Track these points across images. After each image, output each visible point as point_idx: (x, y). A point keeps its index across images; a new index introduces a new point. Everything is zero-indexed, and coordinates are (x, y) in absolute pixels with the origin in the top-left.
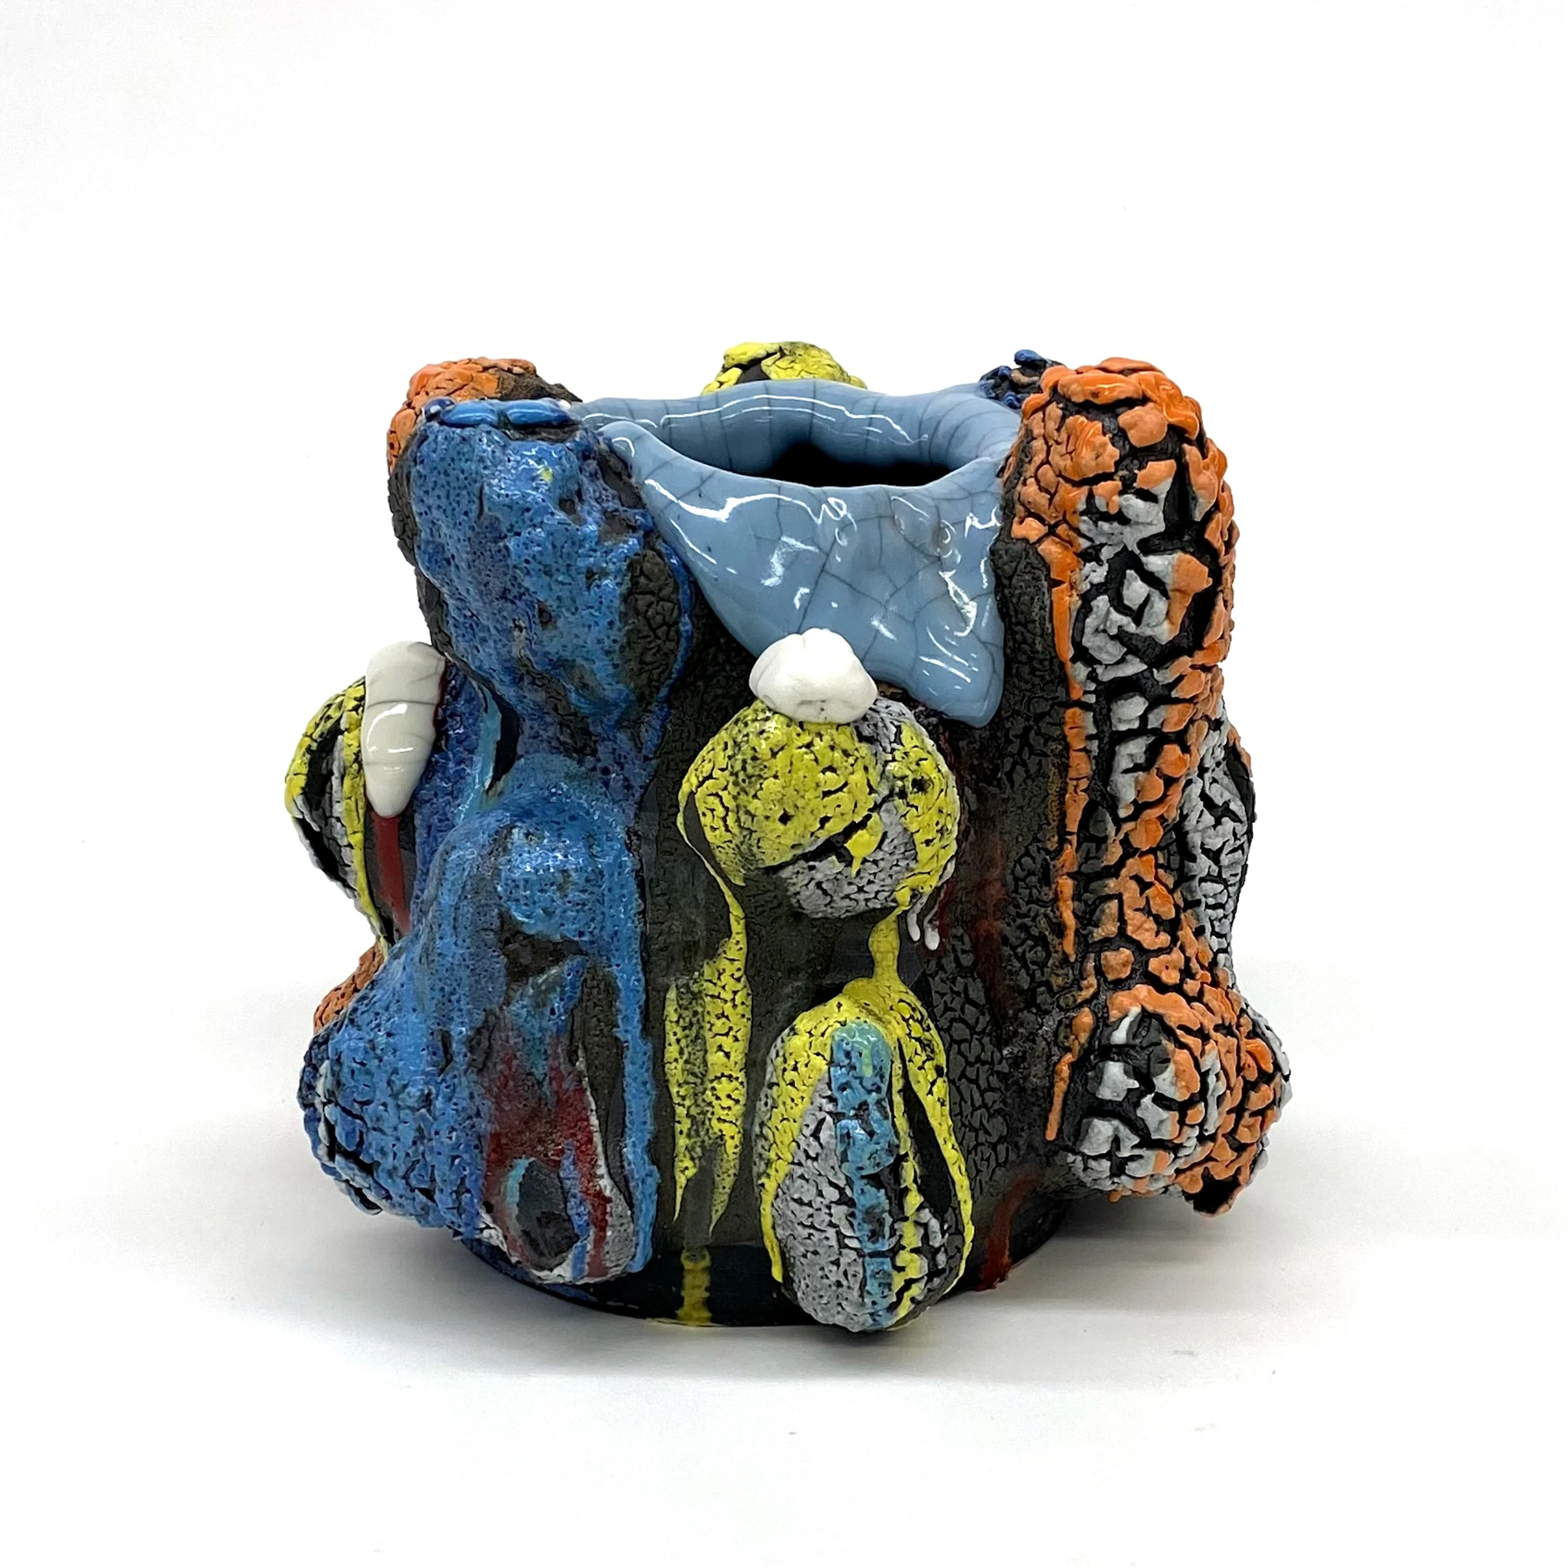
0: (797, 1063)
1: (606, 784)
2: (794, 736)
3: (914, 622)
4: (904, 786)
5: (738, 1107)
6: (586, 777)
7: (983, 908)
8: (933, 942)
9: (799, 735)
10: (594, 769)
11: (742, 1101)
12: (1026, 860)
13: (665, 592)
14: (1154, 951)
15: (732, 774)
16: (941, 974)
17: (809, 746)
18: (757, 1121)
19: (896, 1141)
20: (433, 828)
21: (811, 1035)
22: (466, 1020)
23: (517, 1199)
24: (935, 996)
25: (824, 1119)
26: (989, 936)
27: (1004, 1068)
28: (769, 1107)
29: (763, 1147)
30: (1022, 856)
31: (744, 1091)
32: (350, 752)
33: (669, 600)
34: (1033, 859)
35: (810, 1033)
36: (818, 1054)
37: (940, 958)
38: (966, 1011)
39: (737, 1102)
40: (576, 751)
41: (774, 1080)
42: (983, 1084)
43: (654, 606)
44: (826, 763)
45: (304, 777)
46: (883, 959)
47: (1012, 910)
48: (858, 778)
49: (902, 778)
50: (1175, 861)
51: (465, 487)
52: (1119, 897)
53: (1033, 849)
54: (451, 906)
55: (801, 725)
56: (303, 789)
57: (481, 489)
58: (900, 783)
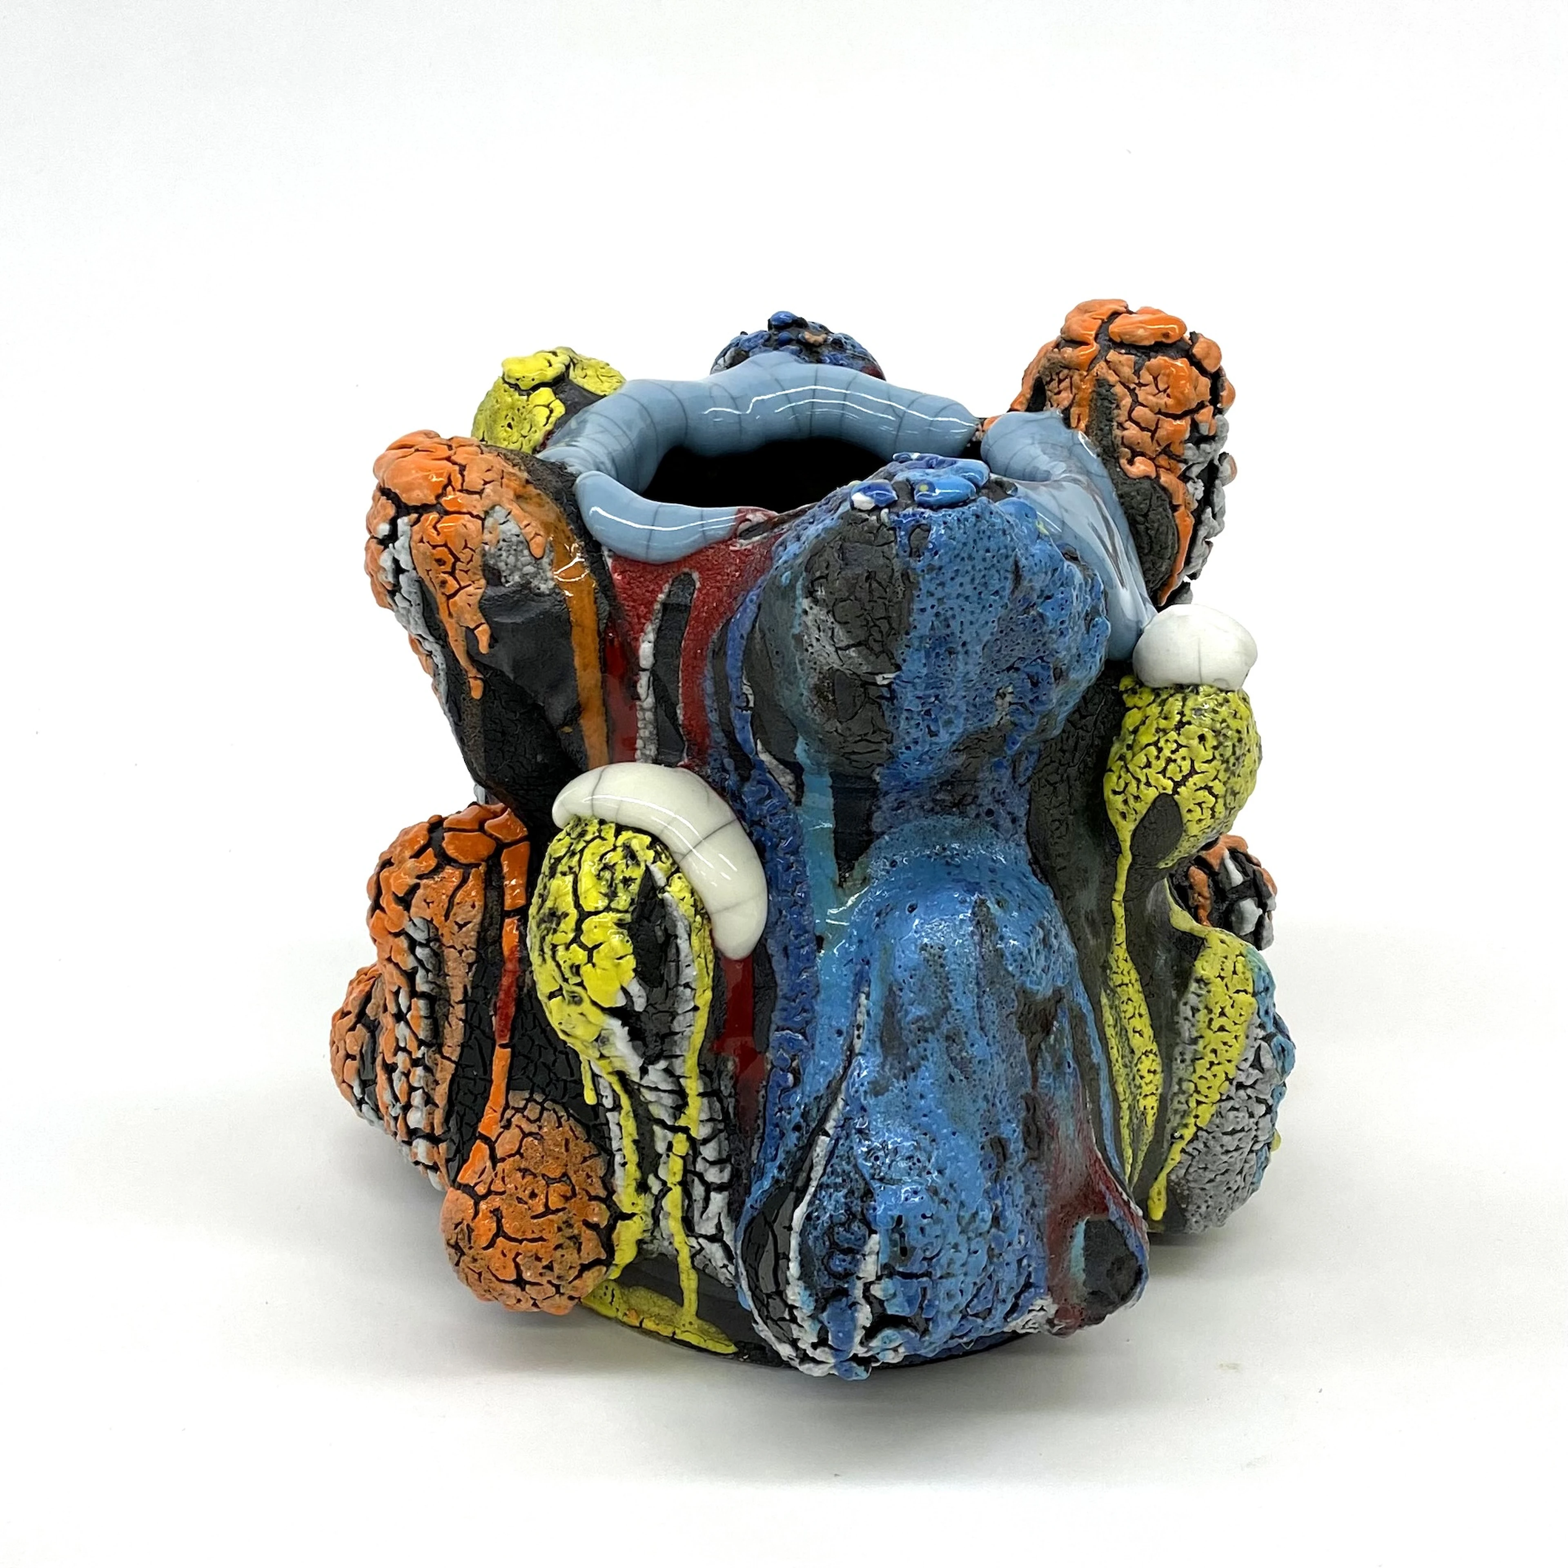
0: (1222, 1008)
1: (996, 826)
5: (1158, 1076)
6: (972, 826)
10: (978, 816)
11: (1159, 1069)
15: (1223, 762)
18: (1175, 1080)
20: (791, 948)
21: (1222, 978)
22: (1013, 1115)
23: (1082, 1265)
25: (1259, 1047)
28: (1188, 1062)
29: (1179, 1102)
31: (1158, 1060)
32: (686, 907)
35: (1219, 976)
36: (1238, 992)
39: (1154, 1072)
40: (955, 805)
41: (1195, 1034)
45: (632, 957)
51: (993, 566)
54: (973, 1008)
56: (635, 970)
57: (1016, 563)
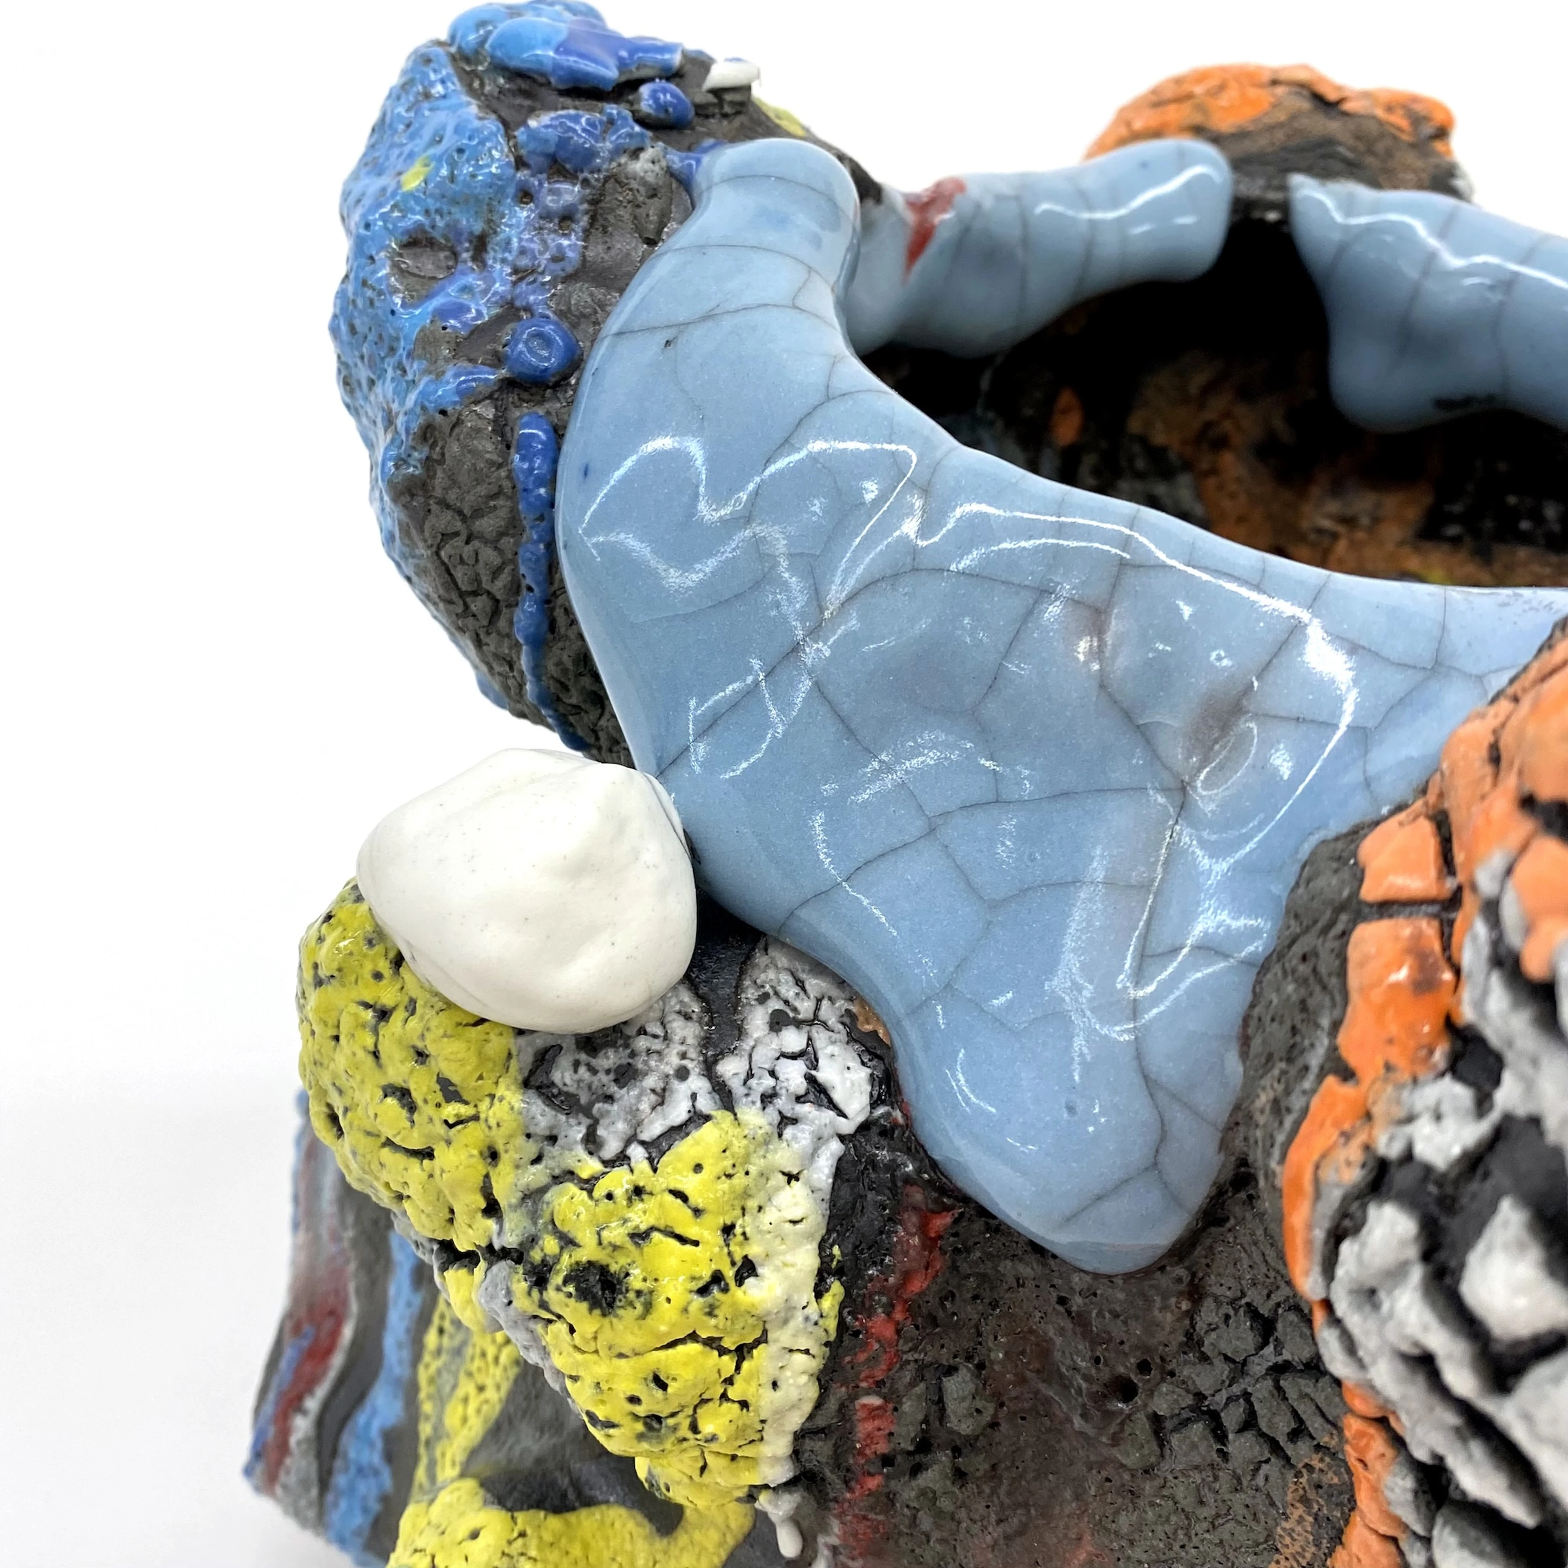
2: (368, 968)
3: (994, 906)
4: (557, 1259)
9: (378, 976)
13: (487, 525)
17: (384, 1014)
33: (495, 544)
49: (568, 1242)
55: (398, 964)
58: (550, 1245)
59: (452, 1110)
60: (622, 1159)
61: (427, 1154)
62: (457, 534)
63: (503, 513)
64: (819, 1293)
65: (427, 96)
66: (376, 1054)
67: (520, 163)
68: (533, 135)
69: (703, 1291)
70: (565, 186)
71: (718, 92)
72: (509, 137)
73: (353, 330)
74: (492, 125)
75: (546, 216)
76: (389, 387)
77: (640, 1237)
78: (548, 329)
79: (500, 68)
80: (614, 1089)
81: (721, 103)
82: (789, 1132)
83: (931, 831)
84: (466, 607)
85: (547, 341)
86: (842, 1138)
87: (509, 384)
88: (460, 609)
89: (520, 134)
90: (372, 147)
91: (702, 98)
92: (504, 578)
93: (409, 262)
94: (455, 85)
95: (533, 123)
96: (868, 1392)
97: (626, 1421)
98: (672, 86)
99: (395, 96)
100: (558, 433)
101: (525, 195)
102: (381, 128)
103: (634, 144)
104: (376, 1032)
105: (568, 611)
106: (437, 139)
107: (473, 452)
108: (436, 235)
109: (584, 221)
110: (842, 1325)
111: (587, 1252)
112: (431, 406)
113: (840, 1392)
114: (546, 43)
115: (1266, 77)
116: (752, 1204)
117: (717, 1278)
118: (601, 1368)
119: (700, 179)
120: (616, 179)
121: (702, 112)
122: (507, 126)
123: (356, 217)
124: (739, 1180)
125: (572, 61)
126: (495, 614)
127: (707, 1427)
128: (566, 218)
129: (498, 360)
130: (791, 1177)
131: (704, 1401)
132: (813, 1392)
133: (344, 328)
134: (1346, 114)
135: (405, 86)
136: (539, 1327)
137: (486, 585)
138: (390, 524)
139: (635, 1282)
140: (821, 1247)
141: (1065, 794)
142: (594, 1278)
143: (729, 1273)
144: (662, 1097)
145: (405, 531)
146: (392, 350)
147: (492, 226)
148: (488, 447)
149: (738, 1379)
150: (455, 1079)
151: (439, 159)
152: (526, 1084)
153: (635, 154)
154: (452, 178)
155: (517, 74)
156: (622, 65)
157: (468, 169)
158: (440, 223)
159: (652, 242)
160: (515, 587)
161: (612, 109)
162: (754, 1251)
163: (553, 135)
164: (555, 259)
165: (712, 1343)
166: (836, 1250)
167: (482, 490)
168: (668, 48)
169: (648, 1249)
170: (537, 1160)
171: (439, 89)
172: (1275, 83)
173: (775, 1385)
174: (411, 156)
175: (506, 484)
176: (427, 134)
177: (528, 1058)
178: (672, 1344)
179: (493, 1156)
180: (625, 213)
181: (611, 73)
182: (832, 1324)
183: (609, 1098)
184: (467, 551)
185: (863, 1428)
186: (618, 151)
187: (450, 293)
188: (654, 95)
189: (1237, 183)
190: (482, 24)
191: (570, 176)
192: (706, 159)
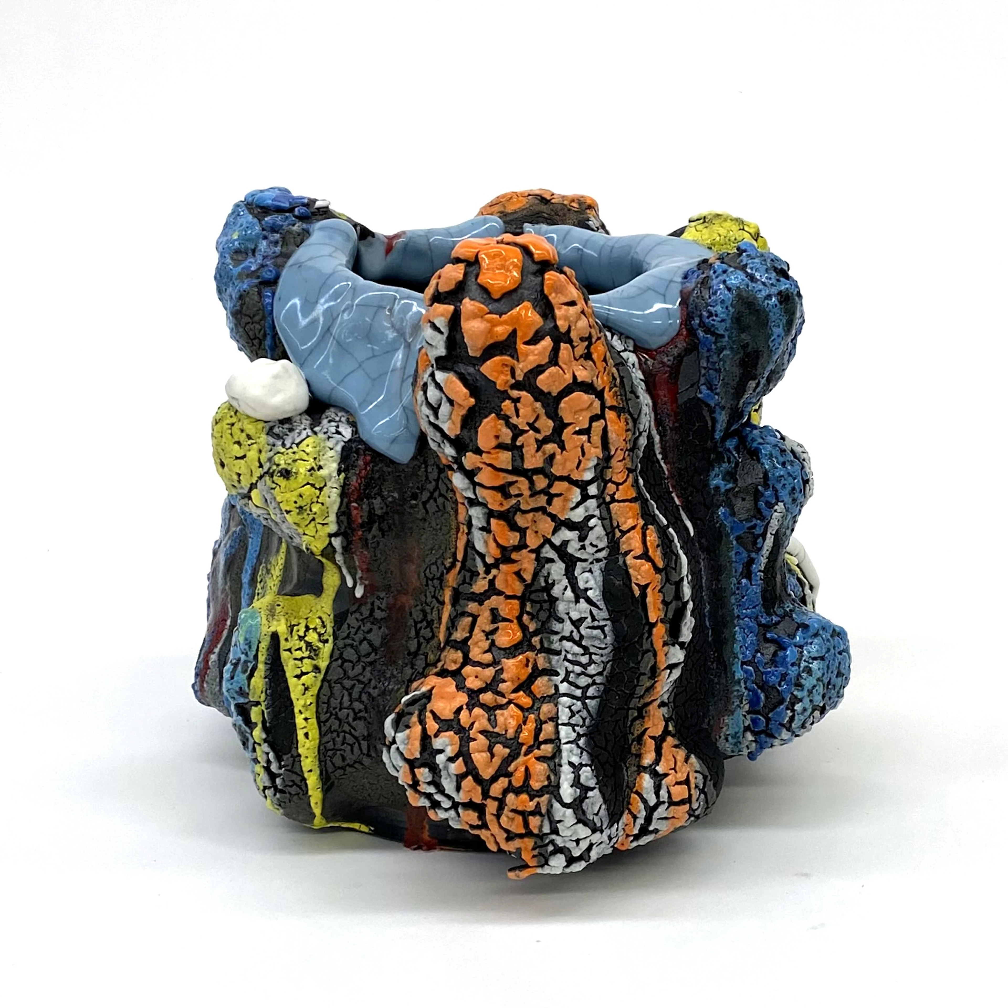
2: (228, 416)
3: (374, 380)
7: (405, 587)
8: (359, 592)
9: (231, 417)
12: (434, 568)
13: (257, 318)
14: (475, 662)
16: (358, 615)
19: (247, 690)
24: (345, 626)
26: (402, 608)
27: (375, 693)
30: (433, 564)
33: (259, 323)
34: (438, 568)
37: (360, 605)
38: (363, 645)
42: (355, 695)
43: (250, 325)
44: (236, 439)
46: (327, 590)
47: (423, 599)
48: (252, 454)
49: (278, 466)
50: (543, 616)
52: (475, 618)
53: (439, 562)
55: (236, 412)
59: (250, 442)
60: (291, 447)
61: (244, 457)
62: (249, 323)
63: (261, 314)
64: (339, 475)
65: (239, 215)
66: (231, 434)
67: (263, 230)
68: (267, 222)
69: (309, 471)
70: (275, 235)
71: (318, 209)
72: (260, 223)
73: (221, 276)
74: (256, 220)
75: (271, 242)
76: (231, 289)
77: (295, 461)
78: (271, 269)
79: (258, 206)
80: (288, 433)
81: (319, 211)
82: (330, 439)
83: (360, 366)
84: (253, 343)
85: (271, 271)
86: (345, 442)
87: (261, 283)
88: (251, 345)
89: (263, 222)
90: (224, 230)
91: (313, 210)
92: (262, 332)
93: (235, 257)
94: (246, 211)
95: (266, 219)
96: (353, 502)
97: (295, 510)
98: (305, 208)
99: (230, 216)
100: (274, 294)
101: (265, 238)
102: (226, 225)
103: (293, 222)
104: (231, 429)
105: (279, 339)
106: (241, 226)
107: (253, 300)
108: (243, 250)
109: (280, 243)
110: (344, 482)
111: (283, 466)
112: (241, 290)
113: (346, 500)
114: (270, 199)
115: (526, 194)
116: (321, 454)
117: (312, 469)
118: (288, 495)
119: (311, 230)
120: (290, 232)
121: (313, 214)
122: (260, 221)
123: (221, 247)
124: (318, 448)
125: (274, 203)
126: (260, 344)
127: (314, 510)
128: (276, 243)
129: (258, 277)
130: (331, 449)
131: (313, 503)
132: (339, 500)
133: (218, 276)
134: (552, 203)
135: (233, 213)
136: (272, 491)
137: (257, 336)
138: (232, 325)
139: (294, 470)
140: (339, 464)
141: (388, 352)
142: (284, 472)
143: (316, 468)
144: (300, 434)
145: (236, 325)
146: (231, 280)
147: (256, 246)
148: (256, 298)
149: (321, 497)
150: (250, 434)
151: (242, 230)
152: (268, 434)
153: (294, 225)
154: (245, 235)
155: (262, 208)
156: (290, 203)
157: (249, 232)
158: (243, 246)
159: (298, 247)
160: (265, 335)
161: (287, 214)
162: (321, 463)
163: (271, 222)
164: (274, 253)
165: (313, 485)
166: (343, 466)
167: (255, 309)
168: (304, 198)
169: (297, 464)
170: (271, 450)
171: (242, 213)
172: (529, 195)
173: (329, 497)
174: (235, 231)
175: (261, 307)
176: (239, 225)
177: (268, 428)
178: (303, 486)
179: (260, 451)
180: (292, 240)
181: (286, 205)
182: (342, 481)
183: (287, 435)
184: (252, 327)
185: (354, 512)
186: (289, 225)
187: (246, 263)
188: (299, 211)
189: (506, 227)
190: (253, 195)
191: (277, 232)
192: (312, 226)
